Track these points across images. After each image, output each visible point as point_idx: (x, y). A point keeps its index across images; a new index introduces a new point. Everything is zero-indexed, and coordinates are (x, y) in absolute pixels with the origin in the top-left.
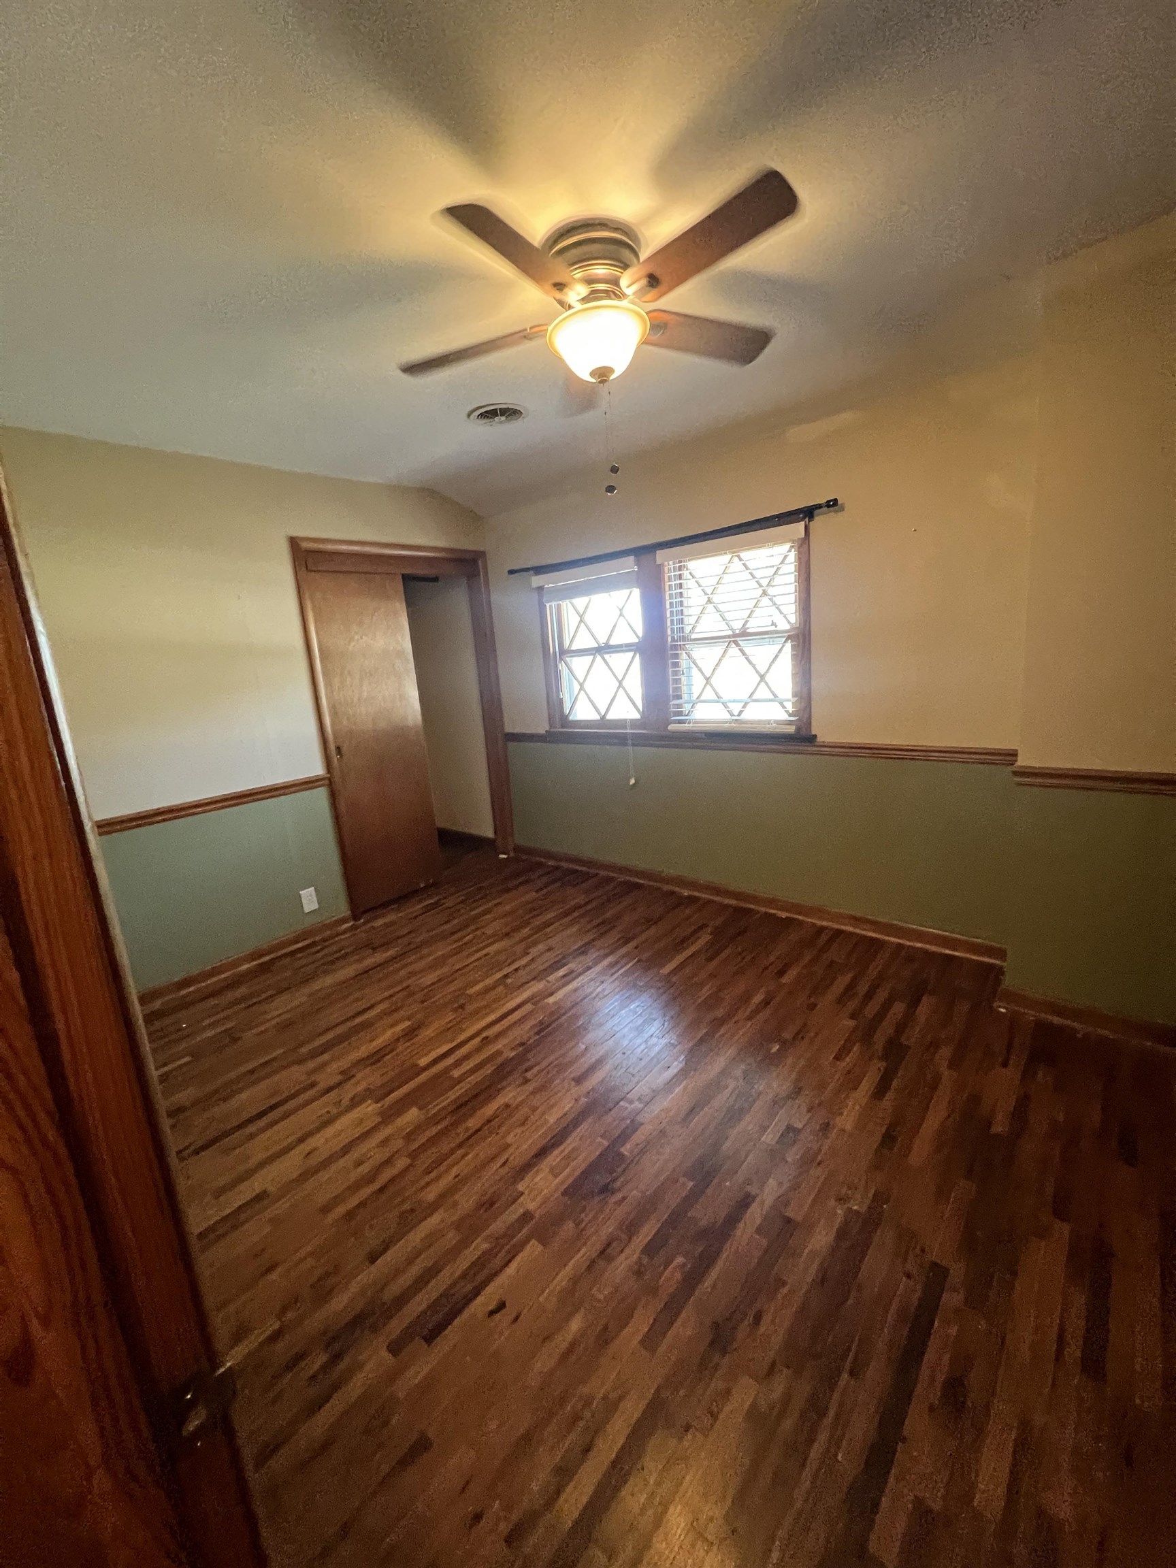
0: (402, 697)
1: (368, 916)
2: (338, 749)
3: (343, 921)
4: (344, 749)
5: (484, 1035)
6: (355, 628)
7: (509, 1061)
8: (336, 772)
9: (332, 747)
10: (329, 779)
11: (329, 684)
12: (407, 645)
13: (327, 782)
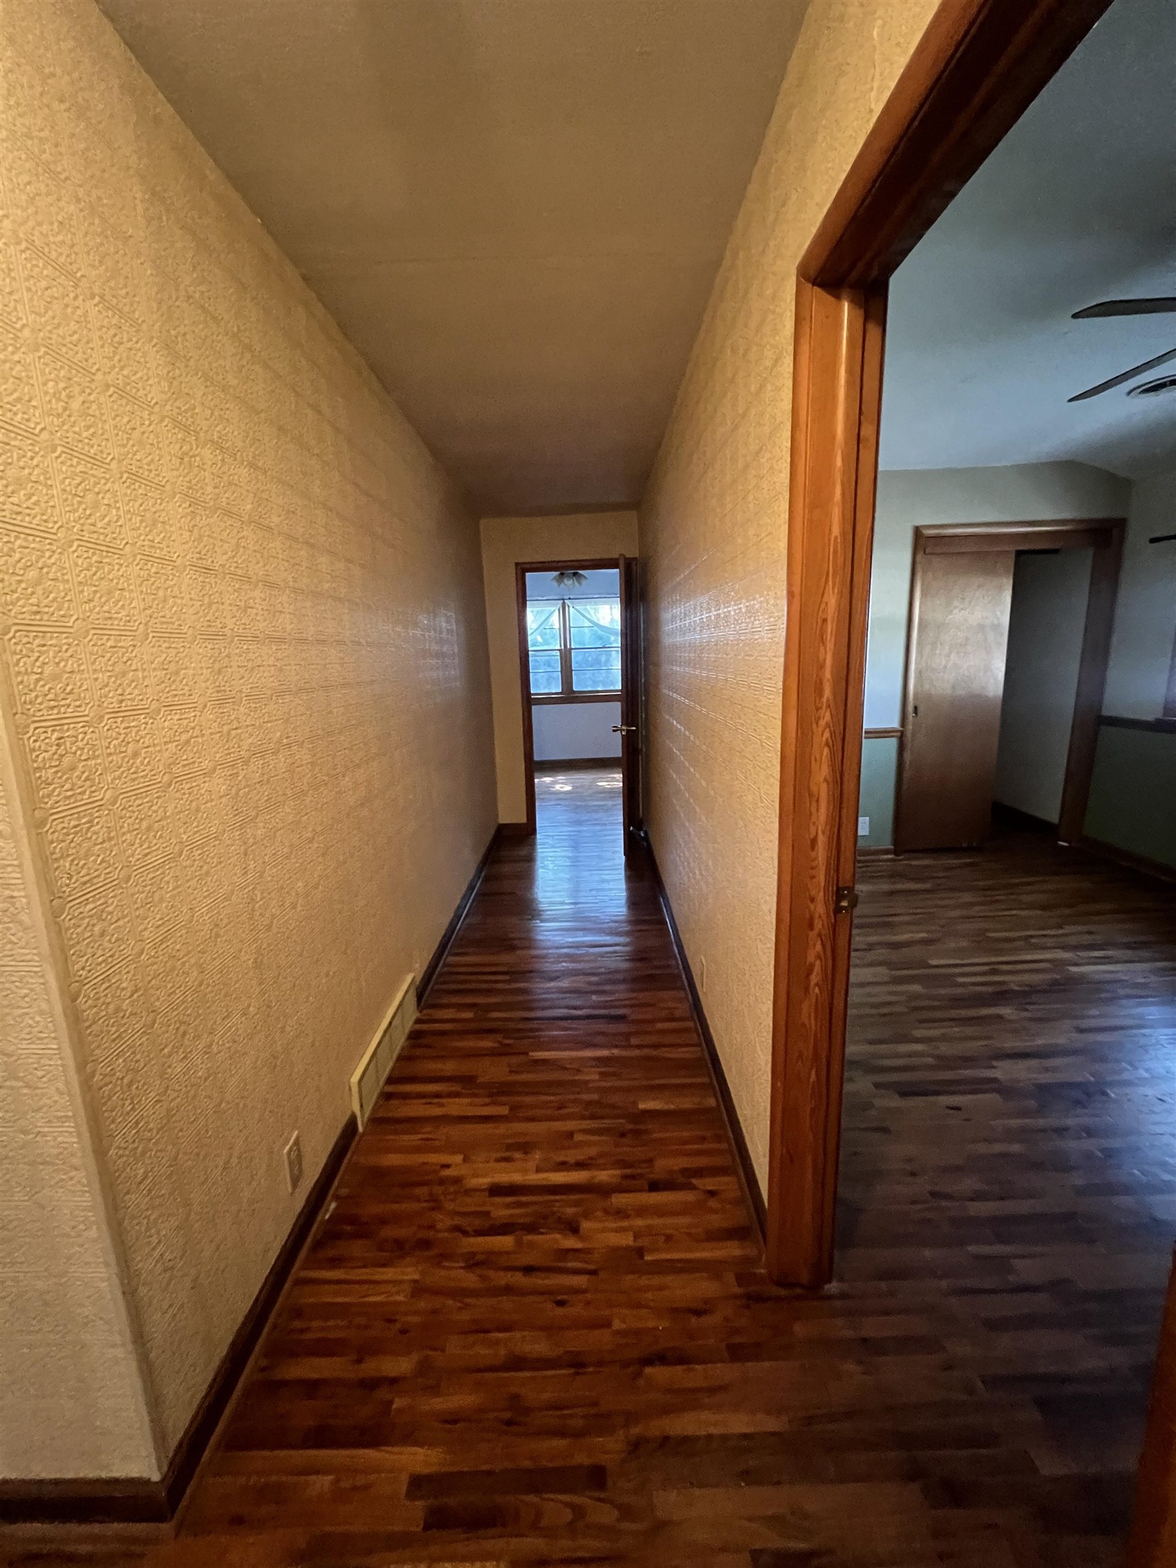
0: (987, 669)
1: (906, 855)
2: (916, 708)
3: (887, 852)
4: (920, 709)
5: (996, 967)
6: (956, 603)
7: (1013, 991)
8: (910, 727)
9: (910, 708)
10: (902, 732)
11: (920, 652)
12: (1005, 619)
13: (899, 734)
